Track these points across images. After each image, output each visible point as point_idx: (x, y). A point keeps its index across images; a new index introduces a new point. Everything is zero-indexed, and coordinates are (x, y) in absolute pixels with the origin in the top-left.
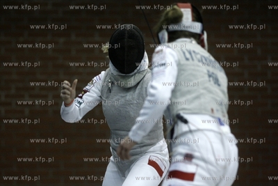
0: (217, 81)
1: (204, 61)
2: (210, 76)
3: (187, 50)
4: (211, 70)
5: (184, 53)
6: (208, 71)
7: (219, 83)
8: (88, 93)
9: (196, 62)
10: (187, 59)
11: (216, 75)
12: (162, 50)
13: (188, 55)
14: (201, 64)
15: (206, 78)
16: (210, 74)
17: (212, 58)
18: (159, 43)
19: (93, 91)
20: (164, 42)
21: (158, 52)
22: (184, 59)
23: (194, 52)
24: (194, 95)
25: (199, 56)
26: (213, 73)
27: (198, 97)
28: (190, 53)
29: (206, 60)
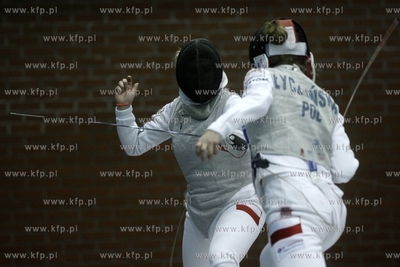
0: (316, 116)
2: (305, 109)
3: (281, 76)
5: (276, 78)
7: (320, 117)
10: (278, 87)
13: (280, 82)
23: (290, 78)
26: (312, 106)
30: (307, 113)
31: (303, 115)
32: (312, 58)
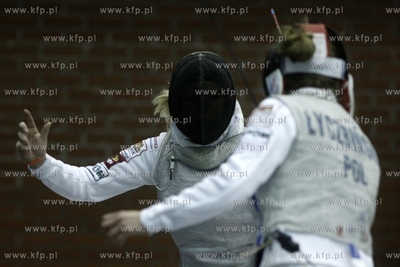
0: (360, 177)
1: (342, 138)
2: (347, 167)
3: (315, 114)
4: (352, 155)
5: (309, 119)
6: (346, 158)
7: (366, 179)
8: (124, 163)
9: (327, 138)
10: (312, 132)
11: (361, 166)
12: (271, 108)
13: (315, 125)
14: (335, 143)
15: (340, 169)
16: (349, 163)
17: (359, 132)
18: (267, 94)
19: (134, 162)
20: (277, 93)
21: (263, 109)
22: (306, 131)
23: (327, 118)
24: (310, 199)
25: (334, 128)
26: (355, 162)
27: (316, 204)
28: (320, 121)
29: (346, 136)
30: (350, 172)
31: (346, 176)
32: (350, 83)
